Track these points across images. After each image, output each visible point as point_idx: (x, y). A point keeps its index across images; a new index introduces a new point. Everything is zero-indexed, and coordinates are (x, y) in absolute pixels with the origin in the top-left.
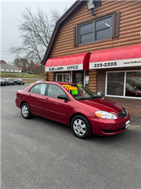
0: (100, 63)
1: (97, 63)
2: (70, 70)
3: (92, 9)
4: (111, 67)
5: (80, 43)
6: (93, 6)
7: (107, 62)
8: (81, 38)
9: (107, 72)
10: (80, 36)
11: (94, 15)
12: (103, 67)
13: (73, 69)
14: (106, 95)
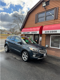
0: (48, 31)
1: (46, 31)
2: (33, 34)
3: (45, 6)
4: (53, 33)
5: (38, 22)
6: (45, 5)
7: (52, 31)
8: (38, 19)
9: (51, 36)
10: (38, 18)
11: (46, 9)
12: (49, 33)
13: (34, 33)
14: (50, 47)
